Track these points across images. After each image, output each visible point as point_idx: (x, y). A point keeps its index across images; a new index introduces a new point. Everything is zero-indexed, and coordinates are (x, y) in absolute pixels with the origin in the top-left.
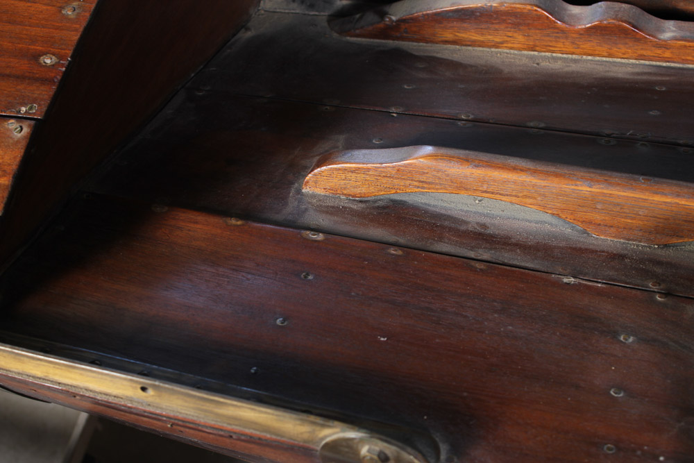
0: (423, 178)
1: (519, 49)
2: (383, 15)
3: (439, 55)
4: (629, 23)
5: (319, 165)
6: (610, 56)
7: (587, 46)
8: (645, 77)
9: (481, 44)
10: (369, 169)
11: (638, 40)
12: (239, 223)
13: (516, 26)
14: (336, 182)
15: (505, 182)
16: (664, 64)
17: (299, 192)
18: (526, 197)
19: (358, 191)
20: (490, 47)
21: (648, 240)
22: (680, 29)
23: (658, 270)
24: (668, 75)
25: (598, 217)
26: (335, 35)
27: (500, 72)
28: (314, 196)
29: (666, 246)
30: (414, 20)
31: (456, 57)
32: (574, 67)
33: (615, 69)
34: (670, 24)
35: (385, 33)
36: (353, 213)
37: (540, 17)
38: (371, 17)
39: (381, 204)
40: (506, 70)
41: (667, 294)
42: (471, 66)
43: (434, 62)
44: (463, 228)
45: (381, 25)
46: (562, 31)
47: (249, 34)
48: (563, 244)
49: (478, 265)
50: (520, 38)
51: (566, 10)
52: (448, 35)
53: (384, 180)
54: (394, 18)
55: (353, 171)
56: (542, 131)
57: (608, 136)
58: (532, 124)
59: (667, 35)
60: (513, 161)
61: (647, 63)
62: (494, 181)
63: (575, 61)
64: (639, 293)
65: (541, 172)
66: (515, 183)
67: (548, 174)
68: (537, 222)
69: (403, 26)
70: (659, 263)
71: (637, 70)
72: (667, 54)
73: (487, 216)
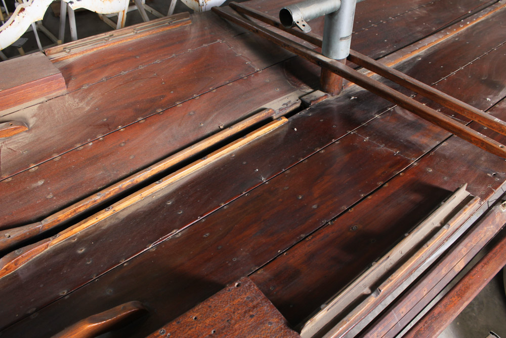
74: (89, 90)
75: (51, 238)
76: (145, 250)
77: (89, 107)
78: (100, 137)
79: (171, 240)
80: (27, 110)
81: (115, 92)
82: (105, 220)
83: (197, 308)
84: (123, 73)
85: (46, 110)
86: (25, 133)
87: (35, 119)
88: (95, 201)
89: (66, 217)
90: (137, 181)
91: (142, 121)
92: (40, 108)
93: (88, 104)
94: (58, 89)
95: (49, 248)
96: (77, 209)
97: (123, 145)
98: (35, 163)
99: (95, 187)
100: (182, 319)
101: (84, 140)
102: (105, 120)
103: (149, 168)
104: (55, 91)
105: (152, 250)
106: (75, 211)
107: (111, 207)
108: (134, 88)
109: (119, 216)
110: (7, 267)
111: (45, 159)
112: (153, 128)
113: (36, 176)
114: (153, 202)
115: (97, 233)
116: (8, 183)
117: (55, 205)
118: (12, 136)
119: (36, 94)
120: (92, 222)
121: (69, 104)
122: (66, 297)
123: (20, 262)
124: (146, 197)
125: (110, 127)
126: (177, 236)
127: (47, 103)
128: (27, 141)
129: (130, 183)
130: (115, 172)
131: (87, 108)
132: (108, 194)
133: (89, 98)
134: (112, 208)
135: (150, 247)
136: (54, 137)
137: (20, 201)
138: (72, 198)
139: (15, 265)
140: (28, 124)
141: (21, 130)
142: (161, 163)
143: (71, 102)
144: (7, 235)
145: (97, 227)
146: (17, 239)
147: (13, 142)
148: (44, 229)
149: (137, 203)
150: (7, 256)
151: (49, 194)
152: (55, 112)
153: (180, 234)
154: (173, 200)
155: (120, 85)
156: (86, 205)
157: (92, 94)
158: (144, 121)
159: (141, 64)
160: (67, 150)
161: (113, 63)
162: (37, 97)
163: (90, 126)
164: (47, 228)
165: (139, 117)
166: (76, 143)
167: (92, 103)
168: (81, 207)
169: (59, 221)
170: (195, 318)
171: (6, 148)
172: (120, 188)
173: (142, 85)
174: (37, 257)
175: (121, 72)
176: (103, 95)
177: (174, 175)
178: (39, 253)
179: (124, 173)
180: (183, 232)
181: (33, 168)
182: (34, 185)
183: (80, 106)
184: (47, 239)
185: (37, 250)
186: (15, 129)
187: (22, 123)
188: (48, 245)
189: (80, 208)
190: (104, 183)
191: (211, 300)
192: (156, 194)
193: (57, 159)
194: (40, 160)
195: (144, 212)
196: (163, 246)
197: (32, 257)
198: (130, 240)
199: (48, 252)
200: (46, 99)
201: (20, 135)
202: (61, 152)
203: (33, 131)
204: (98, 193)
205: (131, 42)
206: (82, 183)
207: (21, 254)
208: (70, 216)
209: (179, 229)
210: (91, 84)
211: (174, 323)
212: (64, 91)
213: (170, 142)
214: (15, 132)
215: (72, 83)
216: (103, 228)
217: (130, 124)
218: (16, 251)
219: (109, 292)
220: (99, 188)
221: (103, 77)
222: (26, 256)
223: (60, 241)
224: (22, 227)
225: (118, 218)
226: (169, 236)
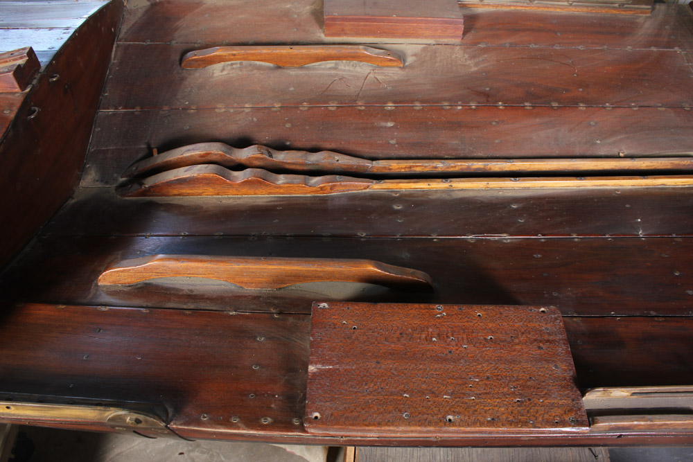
0: (158, 271)
1: (212, 195)
2: (141, 184)
3: (171, 202)
4: (261, 178)
5: (105, 271)
6: (255, 194)
7: (244, 190)
8: (272, 203)
9: (193, 194)
10: (130, 270)
11: (267, 185)
12: (63, 307)
13: (208, 184)
14: (113, 279)
15: (198, 268)
16: (281, 196)
17: (97, 285)
18: (209, 274)
19: (126, 281)
20: (197, 195)
21: (271, 287)
22: (286, 178)
23: (276, 301)
24: (283, 201)
25: (245, 280)
26: (119, 197)
27: (202, 208)
28: (104, 286)
29: (280, 289)
30: (157, 186)
31: (180, 202)
32: (239, 202)
33: (258, 200)
34: (282, 176)
35: (144, 193)
36: (124, 292)
37: (218, 179)
38: (136, 186)
39: (139, 286)
40: (205, 206)
41: (279, 313)
42: (188, 206)
43: (169, 207)
44: (181, 293)
45: (141, 190)
46: (231, 185)
47: (74, 201)
48: (230, 295)
49: (187, 312)
50: (211, 190)
51: (231, 174)
52: (175, 192)
53: (139, 274)
54: (147, 186)
55: (122, 271)
56: (221, 237)
57: (253, 235)
58: (217, 234)
59: (280, 182)
60: (200, 257)
61: (273, 196)
62: (192, 268)
63: (239, 198)
64: (266, 315)
65: (214, 261)
66: (203, 268)
67: (218, 261)
68: (218, 285)
69: (152, 190)
70: (276, 298)
71: (269, 200)
72: (282, 191)
73: (193, 285)
74: (485, 50)
75: (374, 181)
76: (463, 237)
77: (476, 69)
78: (473, 105)
79: (496, 241)
80: (410, 46)
81: (513, 64)
82: (436, 191)
83: (486, 307)
84: (533, 46)
85: (429, 54)
86: (398, 69)
87: (414, 58)
88: (436, 167)
89: (398, 168)
90: (490, 168)
91: (528, 108)
92: (424, 50)
93: (476, 65)
94: (452, 37)
95: (368, 190)
96: (414, 166)
97: (494, 123)
98: (395, 102)
99: (442, 154)
100: (465, 308)
101: (453, 101)
102: (488, 89)
103: (511, 160)
104: (448, 37)
105: (470, 240)
106: (410, 167)
107: (449, 180)
108: (536, 67)
109: (453, 194)
110: (324, 187)
111: (405, 103)
112: (538, 120)
113: (389, 115)
114: (497, 198)
115: (422, 199)
116: (360, 110)
117: (393, 153)
118: (383, 67)
119: (427, 33)
120: (422, 185)
121: (456, 57)
122: (362, 239)
123: (336, 189)
124: (492, 189)
125: (490, 99)
126: (505, 241)
127: (434, 47)
128: (396, 78)
129: (482, 167)
130: (471, 149)
131: (474, 69)
132: (452, 167)
133: (481, 59)
134: (450, 182)
135: (469, 237)
136: (424, 84)
137: (363, 133)
138: (413, 154)
139: (331, 189)
140: (405, 61)
141: (395, 64)
142: (528, 161)
143: (459, 55)
144: (337, 158)
145: (425, 193)
146: (343, 166)
147: (381, 73)
148: (372, 170)
149: (479, 190)
150: (328, 177)
151: (392, 139)
152: (438, 59)
153: (509, 241)
154: (521, 205)
155: (523, 58)
156: (426, 167)
157: (486, 56)
158: (531, 108)
159: (559, 44)
160: (432, 103)
161: (527, 30)
162: (426, 37)
163: (468, 88)
164: (375, 171)
165: (527, 101)
166: (445, 100)
167: (481, 66)
168: (419, 166)
169: (390, 169)
170: (479, 315)
171: (373, 76)
172: (469, 167)
173: (548, 68)
174: (353, 193)
175: (530, 44)
176: (497, 61)
177: (536, 180)
178: (356, 190)
179: (480, 154)
180: (514, 240)
181: (390, 106)
182: (383, 124)
183: (467, 63)
184: (371, 180)
185: (356, 186)
186: (391, 60)
187: (400, 57)
188: (368, 186)
189: (417, 166)
190: (454, 154)
191: (506, 308)
192: (505, 191)
193: (417, 108)
194: (400, 102)
195: (482, 202)
196: (484, 243)
197: (349, 190)
198: (452, 220)
199: (365, 193)
200: (434, 43)
201: (391, 69)
202: (424, 103)
203: (407, 70)
204: (443, 161)
205: (560, 14)
206: (431, 144)
207: (340, 181)
208: (403, 170)
209: (511, 235)
210: (490, 45)
211: (456, 307)
212: (458, 41)
213: (549, 144)
214: (389, 64)
215: (470, 36)
216: (430, 197)
217: (514, 105)
218: (338, 176)
219: (406, 255)
220: (446, 157)
221: (507, 42)
222: (343, 186)
223: (382, 189)
224: (353, 158)
225: (450, 195)
226: (496, 237)
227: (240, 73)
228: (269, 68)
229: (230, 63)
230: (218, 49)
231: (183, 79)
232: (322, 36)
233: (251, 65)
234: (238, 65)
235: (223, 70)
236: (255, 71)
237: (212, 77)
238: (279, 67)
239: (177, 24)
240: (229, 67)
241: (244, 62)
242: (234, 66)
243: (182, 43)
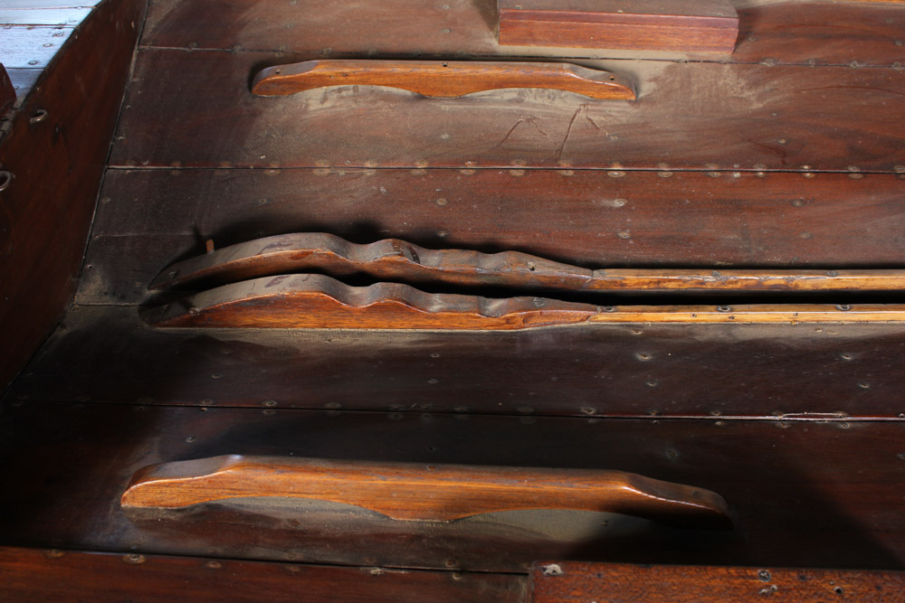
0: (234, 486)
1: (312, 327)
2: (189, 306)
3: (242, 339)
4: (403, 301)
5: (134, 482)
6: (390, 327)
7: (370, 321)
8: (421, 346)
9: (279, 325)
10: (182, 483)
11: (412, 314)
12: (60, 554)
13: (307, 309)
14: (153, 496)
15: (308, 483)
16: (436, 331)
17: (118, 505)
18: (329, 493)
19: (175, 501)
20: (287, 327)
21: (440, 518)
22: (445, 301)
23: (452, 547)
24: (440, 342)
25: (394, 504)
26: (146, 326)
27: (297, 352)
28: (133, 510)
29: (457, 520)
30: (217, 310)
31: (257, 340)
32: (361, 341)
33: (396, 339)
34: (437, 297)
35: (192, 322)
36: (172, 525)
37: (326, 301)
38: (177, 308)
39: (197, 510)
40: (303, 350)
41: (461, 572)
42: (271, 348)
43: (238, 348)
44: (276, 527)
45: (187, 316)
46: (348, 311)
47: (65, 332)
48: (367, 531)
49: (294, 569)
50: (312, 319)
51: (348, 292)
52: (249, 321)
53: (198, 491)
54: (198, 310)
55: (167, 485)
56: (339, 412)
57: (396, 410)
58: (329, 405)
59: (435, 308)
60: (314, 463)
61: (422, 330)
62: (299, 483)
63: (362, 334)
64: (437, 575)
65: (340, 471)
66: (318, 483)
67: (345, 472)
68: (342, 511)
69: (206, 315)
70: (451, 539)
71: (414, 339)
72: (438, 323)
73: (297, 510)
74: (774, 73)
75: (599, 308)
76: (767, 418)
77: (761, 105)
78: (760, 171)
79: (826, 427)
80: (647, 64)
81: (824, 96)
82: (707, 326)
83: (850, 575)
84: (855, 65)
85: (678, 78)
86: (626, 104)
87: (653, 85)
88: (702, 283)
89: (637, 284)
90: (797, 286)
91: (855, 176)
92: (670, 70)
93: (760, 98)
94: (716, 48)
95: (586, 323)
96: (664, 281)
97: (798, 204)
98: (624, 163)
99: (711, 258)
100: (813, 579)
101: (725, 162)
102: (783, 141)
103: (834, 272)
104: (710, 48)
105: (780, 424)
106: (659, 282)
107: (729, 307)
108: (864, 103)
109: (733, 331)
110: (514, 317)
111: (643, 166)
112: (873, 198)
113: (616, 187)
114: (814, 340)
115: (683, 341)
116: (565, 177)
117: (628, 255)
118: (601, 100)
119: (675, 41)
120: (683, 316)
121: (726, 84)
122: (591, 421)
123: (533, 321)
124: (803, 324)
125: (787, 160)
126: (842, 426)
127: (687, 66)
128: (624, 120)
129: (783, 282)
130: (761, 249)
131: (757, 106)
132: (732, 282)
133: (767, 88)
134: (732, 310)
135: (778, 418)
136: (673, 132)
137: (571, 219)
138: (660, 257)
139: (524, 321)
140: (637, 90)
141: (622, 95)
142: (862, 274)
143: (730, 81)
144: (531, 264)
145: (688, 330)
146: (543, 280)
147: (600, 111)
148: (591, 285)
149: (780, 325)
150: (519, 300)
151: (624, 230)
152: (695, 88)
153: (849, 425)
154: (858, 355)
155: (839, 87)
156: (685, 282)
157: (776, 82)
158: (860, 176)
159: (900, 61)
160: (687, 164)
161: (843, 37)
162: (672, 48)
163: (749, 140)
164: (596, 287)
165: (852, 164)
166: (711, 160)
167: (768, 100)
168: (674, 280)
169: (622, 285)
170: (838, 591)
171: (584, 117)
172: (759, 283)
173: (884, 103)
174: (562, 328)
175: (851, 61)
176: (797, 91)
177: (881, 309)
178: (566, 323)
179: (777, 259)
180: (858, 425)
181: (617, 171)
182: (606, 202)
183: (744, 96)
184: (593, 306)
185: (568, 316)
186: (616, 89)
187: (630, 82)
188: (589, 317)
189: (670, 281)
190: (732, 258)
191: (887, 577)
192: (826, 328)
193: (664, 175)
194: (634, 164)
195: (790, 349)
196: (806, 430)
197: (554, 323)
198: (743, 384)
199: (582, 328)
200: (687, 58)
201: (616, 104)
202: (676, 165)
203: (642, 107)
204: (715, 272)
205: (898, 8)
206: (691, 239)
207: (540, 308)
208: (645, 287)
209: (851, 415)
210: (781, 62)
211: (794, 574)
212: (725, 55)
213: (896, 241)
214: (613, 95)
215: (747, 46)
216: (697, 338)
217: (830, 171)
218: (535, 299)
219: (671, 454)
220: (719, 263)
221: (811, 57)
222: (546, 316)
223: (611, 321)
224: (559, 265)
225: (729, 334)
226: (826, 418)
227: (354, 106)
228: (405, 99)
229: (336, 87)
230: (317, 65)
231: (255, 114)
232: (493, 44)
233: (372, 92)
234: (351, 92)
235: (324, 99)
236: (380, 104)
237: (305, 111)
238: (421, 98)
239: (243, 16)
240: (335, 95)
241: (361, 87)
242: (344, 93)
243: (251, 51)
